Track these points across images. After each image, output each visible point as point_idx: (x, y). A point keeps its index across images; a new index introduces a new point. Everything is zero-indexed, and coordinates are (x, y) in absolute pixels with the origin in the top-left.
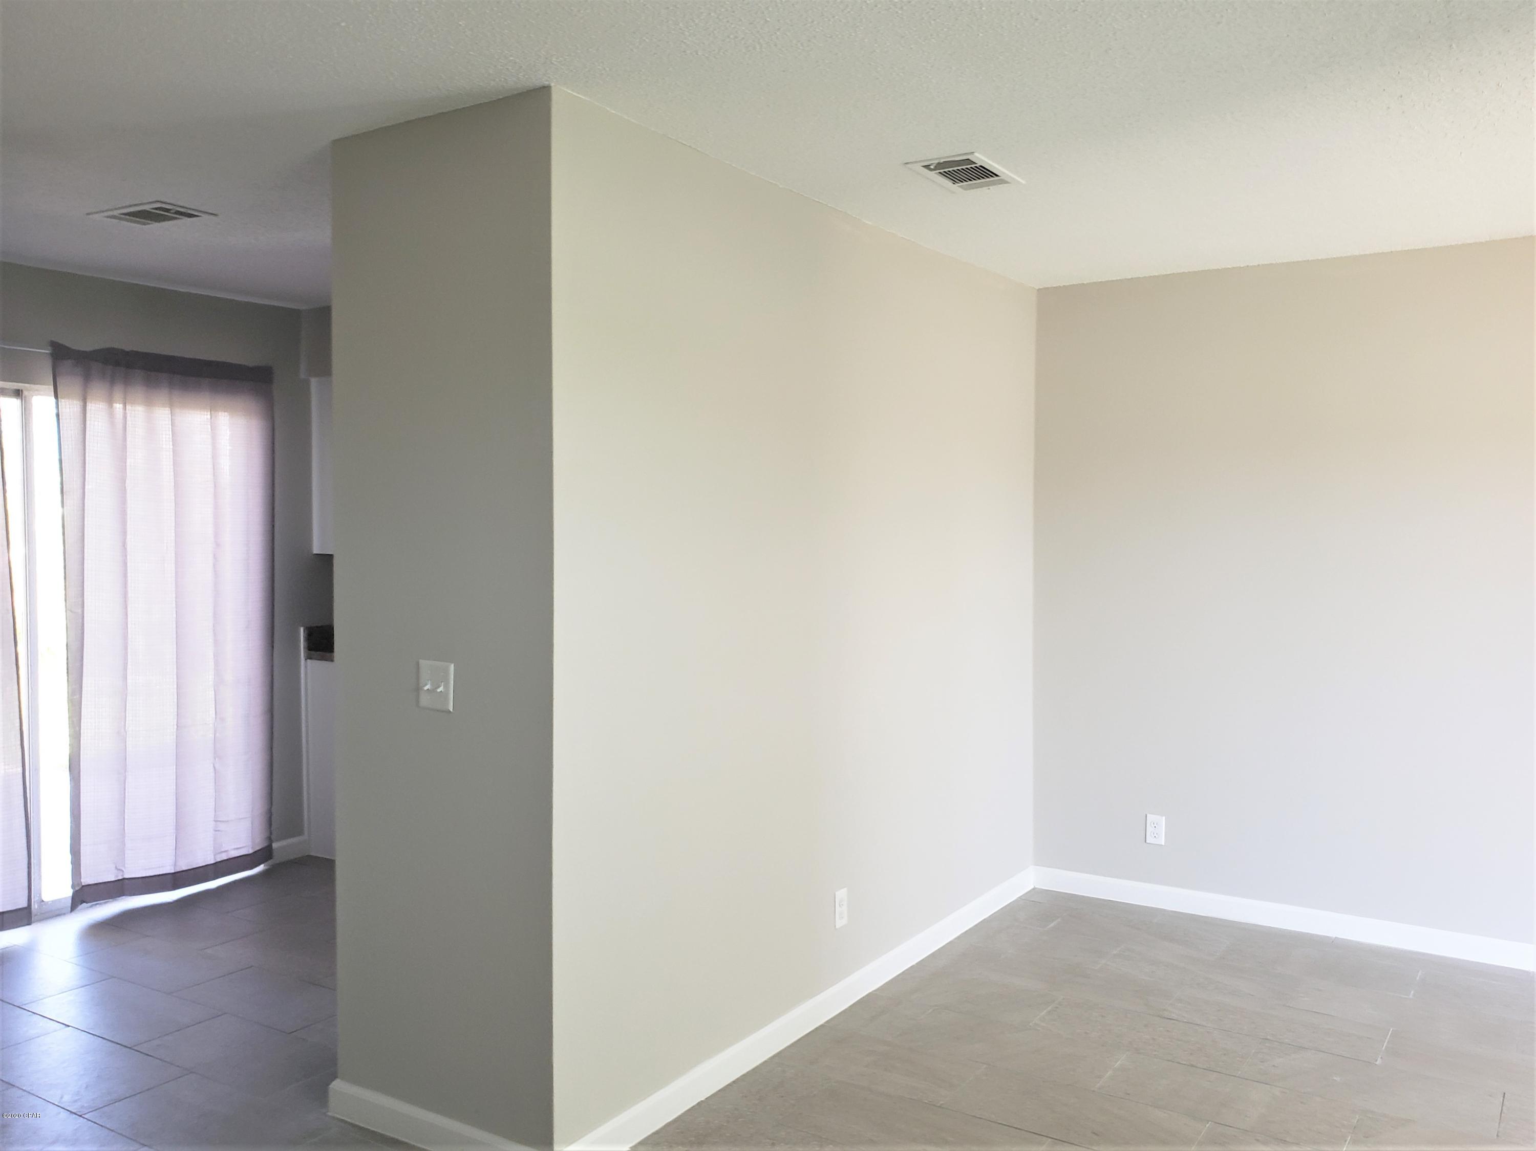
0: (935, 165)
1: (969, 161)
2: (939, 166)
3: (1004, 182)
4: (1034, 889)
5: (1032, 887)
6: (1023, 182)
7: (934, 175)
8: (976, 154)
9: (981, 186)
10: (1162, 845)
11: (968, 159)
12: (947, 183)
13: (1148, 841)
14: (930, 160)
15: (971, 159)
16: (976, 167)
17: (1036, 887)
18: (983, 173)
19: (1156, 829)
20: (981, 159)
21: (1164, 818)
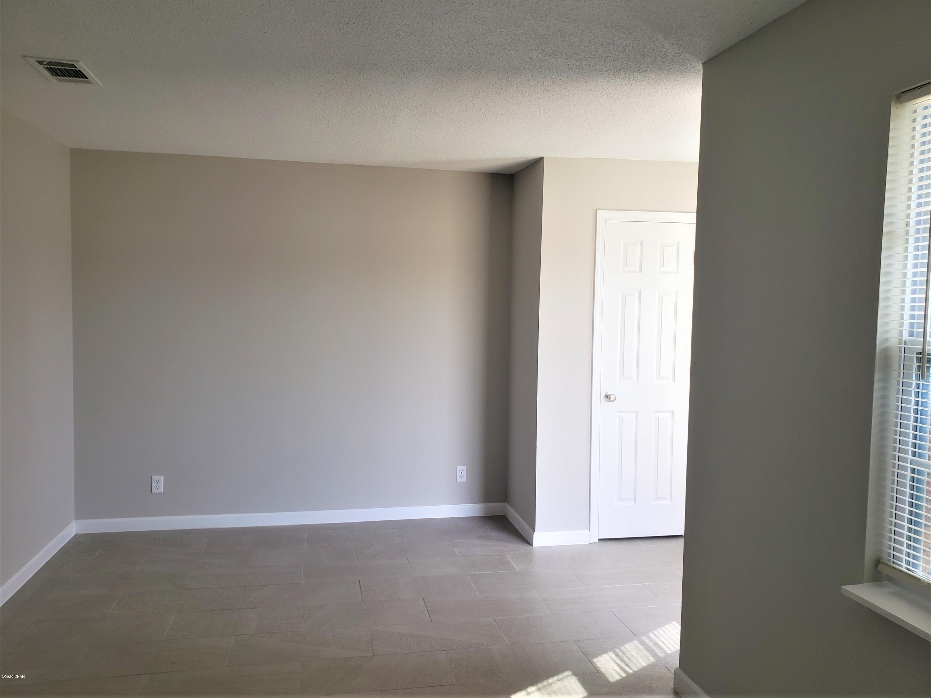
0: (47, 62)
1: (73, 66)
2: (49, 63)
3: (89, 83)
4: (76, 535)
5: (75, 534)
6: (102, 85)
7: (41, 68)
8: (80, 63)
9: (72, 81)
10: (162, 493)
11: (73, 64)
12: (48, 74)
13: (153, 492)
14: (45, 58)
15: (75, 64)
16: (76, 70)
17: (77, 533)
18: (79, 74)
19: (158, 484)
20: (82, 66)
21: (163, 477)
